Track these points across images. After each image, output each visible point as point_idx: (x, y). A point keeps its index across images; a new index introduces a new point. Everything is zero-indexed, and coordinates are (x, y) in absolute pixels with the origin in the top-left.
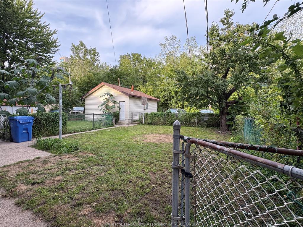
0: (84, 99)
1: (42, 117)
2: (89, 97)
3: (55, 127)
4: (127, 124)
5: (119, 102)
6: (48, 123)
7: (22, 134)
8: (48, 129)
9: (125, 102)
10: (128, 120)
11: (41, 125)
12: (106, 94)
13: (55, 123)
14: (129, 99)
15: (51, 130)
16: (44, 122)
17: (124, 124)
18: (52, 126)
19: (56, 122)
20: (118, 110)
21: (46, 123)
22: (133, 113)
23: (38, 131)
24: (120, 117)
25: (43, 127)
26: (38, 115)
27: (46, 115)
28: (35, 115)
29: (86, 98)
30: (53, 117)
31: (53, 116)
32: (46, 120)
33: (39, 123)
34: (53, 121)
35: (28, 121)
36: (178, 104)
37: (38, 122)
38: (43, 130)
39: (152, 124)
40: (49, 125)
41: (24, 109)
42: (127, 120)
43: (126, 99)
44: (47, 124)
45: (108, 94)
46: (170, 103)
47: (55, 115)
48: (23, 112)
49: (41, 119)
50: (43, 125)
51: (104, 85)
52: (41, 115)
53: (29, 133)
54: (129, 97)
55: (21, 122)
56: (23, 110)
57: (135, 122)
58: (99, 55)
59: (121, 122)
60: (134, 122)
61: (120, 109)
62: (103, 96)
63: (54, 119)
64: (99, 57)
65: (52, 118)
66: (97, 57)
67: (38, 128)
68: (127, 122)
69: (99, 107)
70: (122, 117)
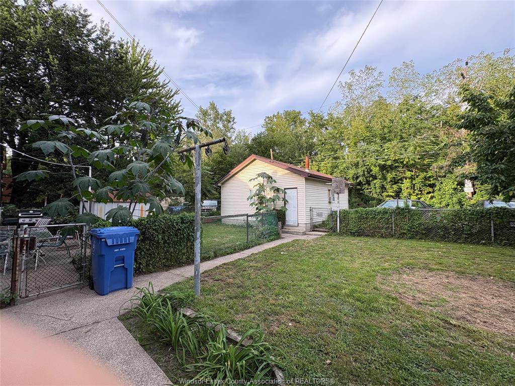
0: (220, 187)
1: (156, 226)
2: (227, 182)
3: (181, 246)
4: (304, 234)
5: (285, 189)
6: (166, 238)
7: (111, 272)
8: (168, 251)
9: (296, 188)
10: (305, 225)
11: (153, 244)
12: (259, 175)
13: (181, 238)
14: (306, 182)
15: (173, 255)
16: (160, 237)
17: (297, 233)
18: (175, 245)
19: (182, 236)
20: (284, 205)
21: (163, 239)
22: (314, 210)
23: (148, 257)
24: (287, 219)
25: (157, 247)
26: (147, 222)
27: (164, 221)
28: (143, 222)
29: (222, 184)
30: (177, 225)
31: (176, 222)
32: (164, 232)
33: (151, 240)
34: (176, 235)
35: (125, 239)
36: (385, 189)
37: (148, 237)
38: (158, 254)
39: (359, 233)
40: (168, 244)
41: (122, 209)
42: (302, 225)
43: (300, 182)
44: (165, 242)
45: (263, 175)
46: (368, 189)
47: (180, 220)
48: (121, 216)
49: (154, 230)
50: (159, 243)
51: (255, 160)
52: (155, 221)
53: (126, 269)
54: (306, 179)
55: (110, 242)
56: (121, 212)
57: (318, 229)
58: (235, 121)
59: (290, 228)
60: (314, 228)
61: (285, 201)
62: (254, 179)
63: (180, 229)
64: (235, 123)
65: (175, 228)
66: (232, 123)
67: (148, 250)
68: (302, 229)
69: (248, 199)
70: (291, 218)
